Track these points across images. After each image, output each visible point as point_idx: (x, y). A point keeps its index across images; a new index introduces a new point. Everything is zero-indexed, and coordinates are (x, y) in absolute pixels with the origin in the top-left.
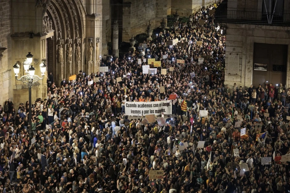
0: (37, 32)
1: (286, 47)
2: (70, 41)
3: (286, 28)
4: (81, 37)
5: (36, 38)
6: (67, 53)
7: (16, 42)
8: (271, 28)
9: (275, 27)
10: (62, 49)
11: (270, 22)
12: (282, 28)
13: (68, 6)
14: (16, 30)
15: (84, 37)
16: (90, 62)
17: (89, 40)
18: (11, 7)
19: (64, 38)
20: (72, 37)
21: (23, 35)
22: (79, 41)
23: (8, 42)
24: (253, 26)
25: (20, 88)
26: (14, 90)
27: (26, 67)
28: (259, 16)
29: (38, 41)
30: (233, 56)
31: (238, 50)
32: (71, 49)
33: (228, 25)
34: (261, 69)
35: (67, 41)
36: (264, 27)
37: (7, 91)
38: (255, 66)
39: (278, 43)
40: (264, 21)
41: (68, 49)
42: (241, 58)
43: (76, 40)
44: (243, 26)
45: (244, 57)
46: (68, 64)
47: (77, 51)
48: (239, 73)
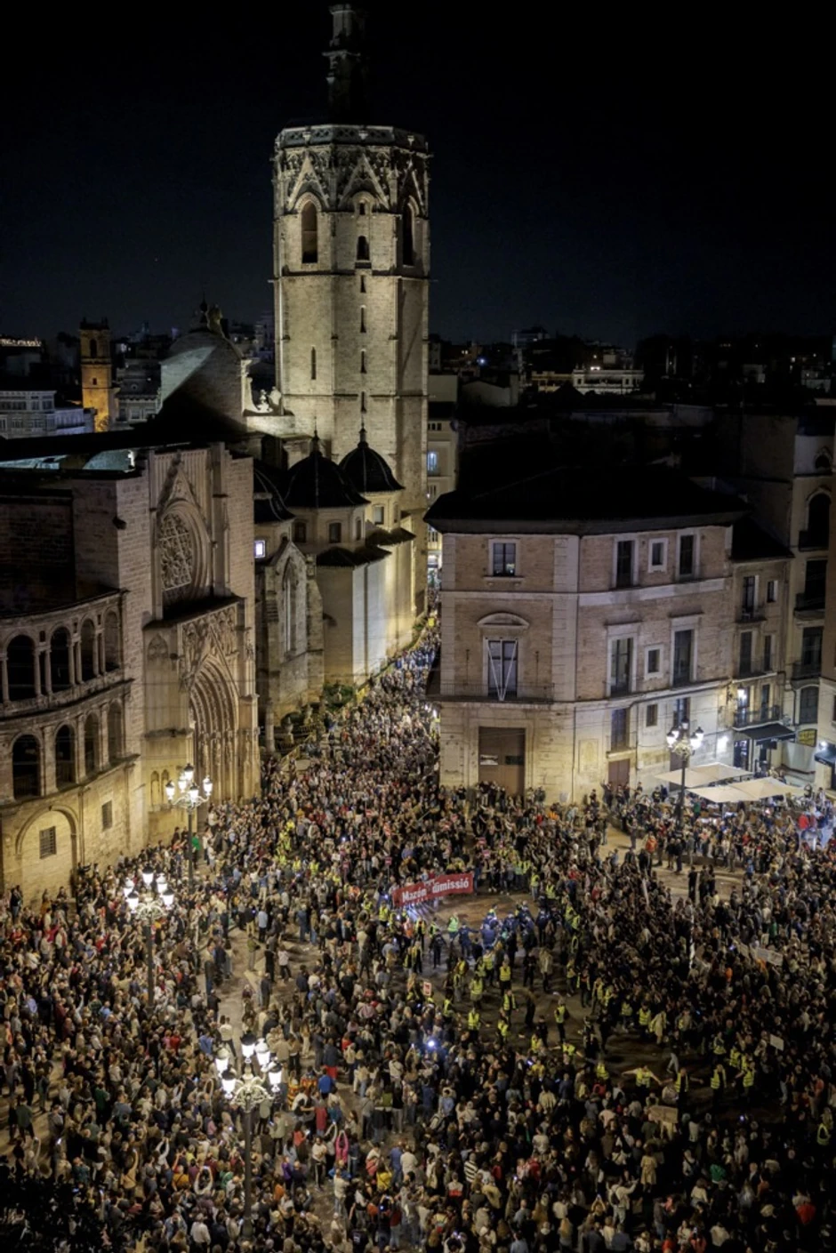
0: (182, 727)
1: (522, 730)
2: (219, 735)
3: (523, 706)
4: (232, 728)
5: (179, 737)
6: (215, 752)
7: (152, 744)
8: (503, 706)
9: (508, 705)
10: (206, 748)
11: (501, 699)
12: (517, 706)
13: (215, 686)
14: (151, 728)
15: (236, 728)
16: (247, 763)
17: (245, 732)
18: (145, 695)
19: (208, 731)
20: (220, 729)
21: (162, 733)
22: (230, 734)
23: (142, 745)
24: (477, 705)
25: (157, 809)
26: (150, 813)
27: (183, 785)
28: (485, 691)
29: (183, 741)
30: (452, 746)
31: (458, 737)
32: (219, 746)
33: (443, 704)
34: (489, 762)
35: (214, 736)
36: (493, 705)
37: (140, 815)
38: (481, 759)
39: (512, 726)
40: (492, 696)
41: (215, 746)
42: (462, 749)
43: (226, 733)
44: (465, 705)
45: (466, 747)
46: (216, 767)
47: (227, 749)
48: (460, 770)
